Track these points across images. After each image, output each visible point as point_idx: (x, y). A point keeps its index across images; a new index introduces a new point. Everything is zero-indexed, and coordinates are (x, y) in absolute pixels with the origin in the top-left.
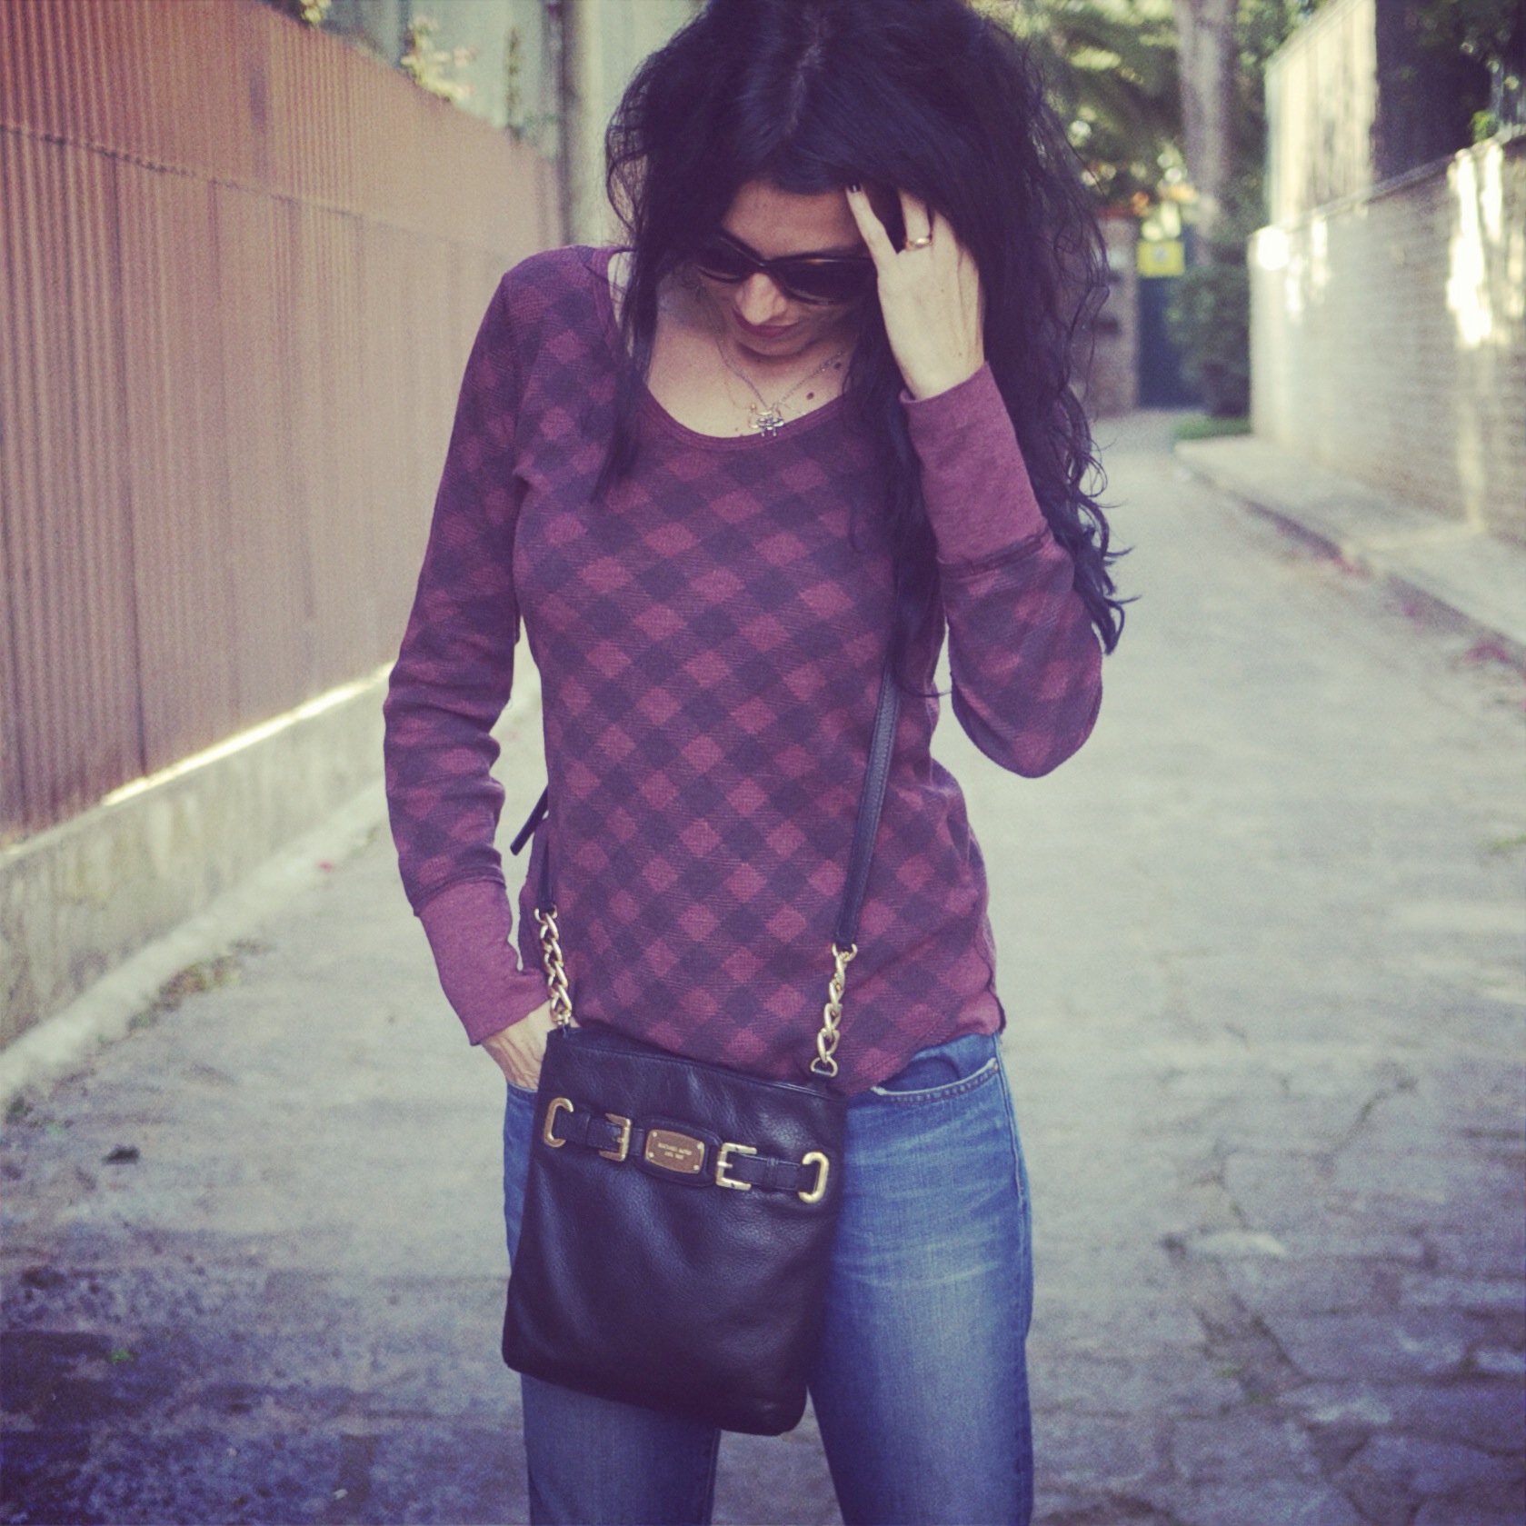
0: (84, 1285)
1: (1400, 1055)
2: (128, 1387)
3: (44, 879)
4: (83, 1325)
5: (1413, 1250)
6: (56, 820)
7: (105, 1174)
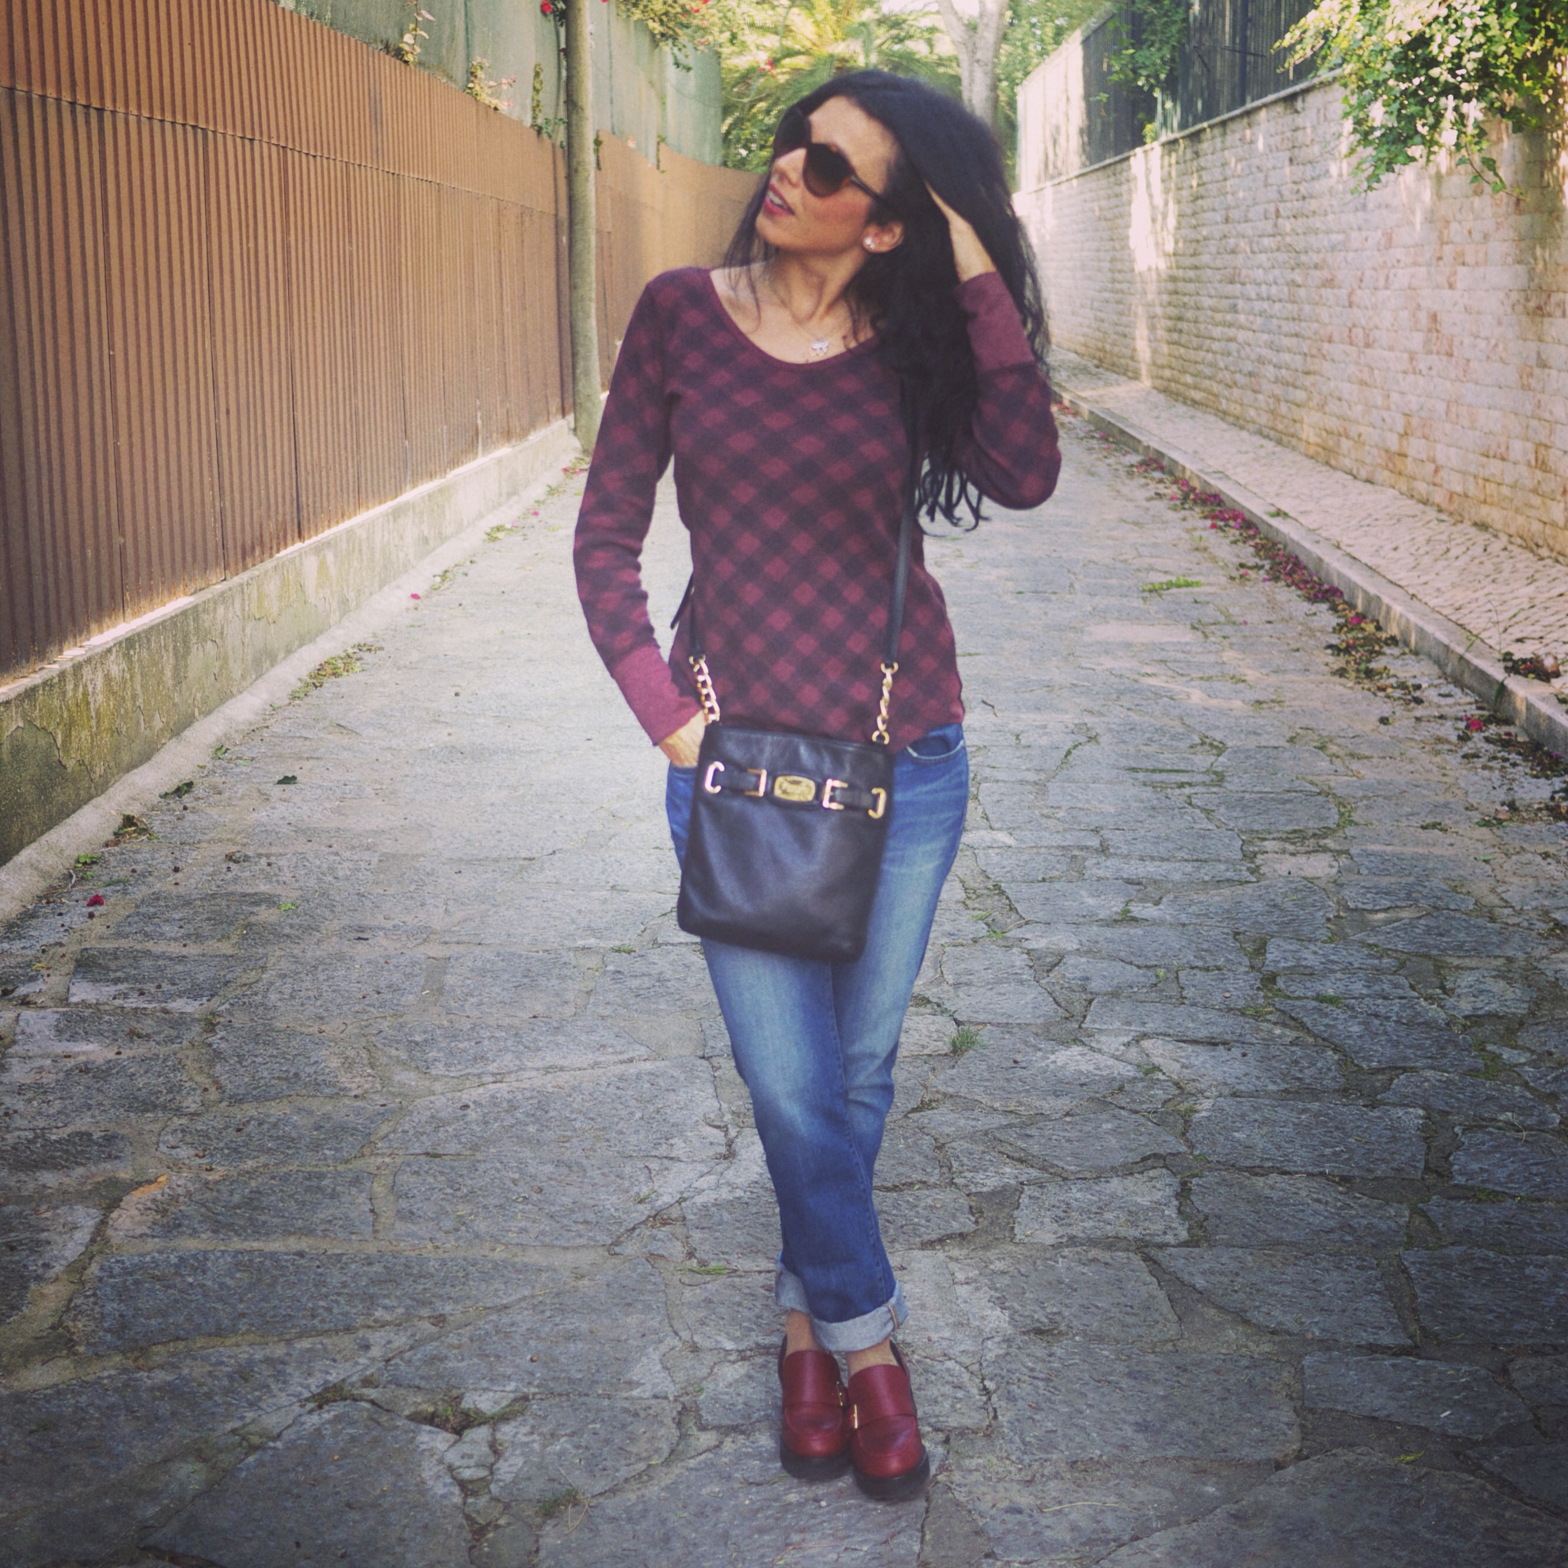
0: (264, 861)
1: (1089, 719)
2: (291, 926)
3: (237, 605)
4: (263, 888)
5: (1094, 842)
6: (245, 568)
7: (277, 791)
